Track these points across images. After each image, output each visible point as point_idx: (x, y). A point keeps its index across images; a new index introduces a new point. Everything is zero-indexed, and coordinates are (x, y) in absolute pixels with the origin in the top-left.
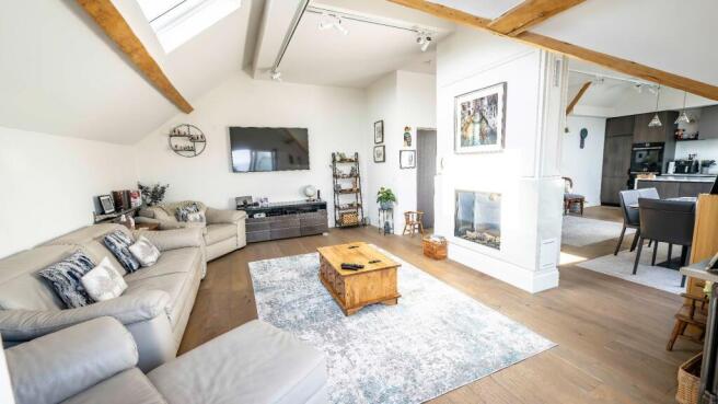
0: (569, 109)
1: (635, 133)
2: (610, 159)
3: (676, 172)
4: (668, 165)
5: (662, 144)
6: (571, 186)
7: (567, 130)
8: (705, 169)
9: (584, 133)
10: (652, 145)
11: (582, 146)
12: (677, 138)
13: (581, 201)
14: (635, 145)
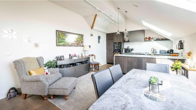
0: (92, 28)
1: (114, 39)
2: (108, 48)
3: (125, 52)
4: (123, 50)
5: (121, 43)
6: (95, 58)
7: (92, 35)
8: (131, 51)
9: (99, 37)
10: (118, 43)
11: (99, 42)
12: (124, 41)
13: (98, 64)
14: (114, 43)
